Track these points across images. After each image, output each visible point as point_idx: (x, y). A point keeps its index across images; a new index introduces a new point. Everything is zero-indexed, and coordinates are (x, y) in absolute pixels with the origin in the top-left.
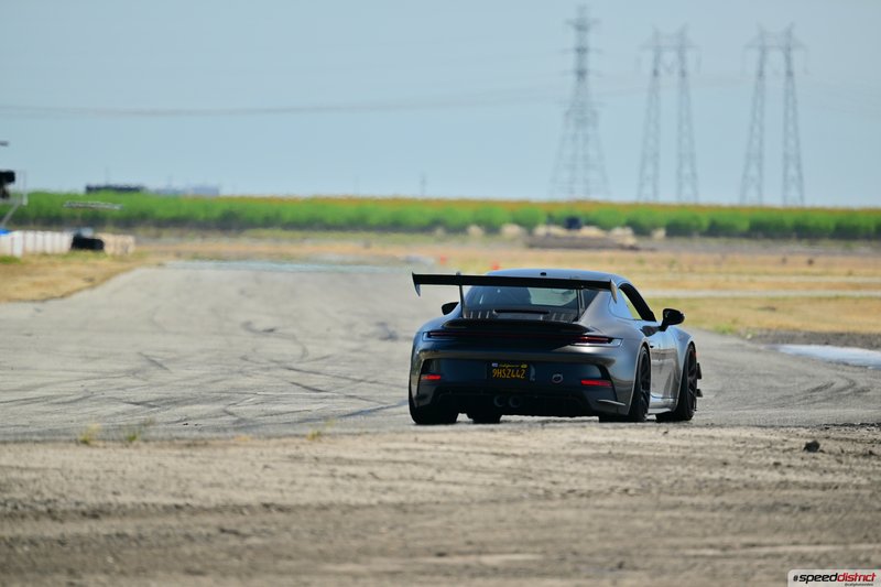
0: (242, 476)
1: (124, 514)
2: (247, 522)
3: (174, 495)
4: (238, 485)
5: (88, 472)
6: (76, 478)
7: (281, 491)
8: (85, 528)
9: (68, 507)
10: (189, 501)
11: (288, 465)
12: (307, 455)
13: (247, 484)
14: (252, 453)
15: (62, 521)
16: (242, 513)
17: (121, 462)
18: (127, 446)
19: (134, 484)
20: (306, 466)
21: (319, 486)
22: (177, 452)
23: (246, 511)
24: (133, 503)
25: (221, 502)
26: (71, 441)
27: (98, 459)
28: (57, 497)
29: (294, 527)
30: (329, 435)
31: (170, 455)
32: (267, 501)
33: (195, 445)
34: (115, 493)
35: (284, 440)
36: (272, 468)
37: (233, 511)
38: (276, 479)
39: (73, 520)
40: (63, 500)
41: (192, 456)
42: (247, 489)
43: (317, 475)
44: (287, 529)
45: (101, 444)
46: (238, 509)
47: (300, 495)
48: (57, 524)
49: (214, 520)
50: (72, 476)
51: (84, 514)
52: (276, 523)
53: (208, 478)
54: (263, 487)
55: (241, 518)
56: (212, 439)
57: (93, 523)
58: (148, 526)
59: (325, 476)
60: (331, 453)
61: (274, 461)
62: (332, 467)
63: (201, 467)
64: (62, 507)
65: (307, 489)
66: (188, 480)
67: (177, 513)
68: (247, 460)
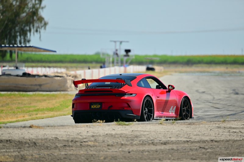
0: (204, 132)
1: (173, 143)
2: (207, 145)
3: (186, 138)
4: (204, 135)
5: (162, 132)
6: (159, 133)
7: (216, 136)
8: (163, 147)
9: (157, 142)
10: (190, 139)
11: (217, 129)
12: (222, 126)
13: (205, 135)
14: (207, 126)
15: (156, 146)
16: (205, 143)
17: (171, 129)
18: (172, 125)
19: (175, 135)
20: (222, 129)
21: (226, 135)
22: (186, 126)
23: (206, 142)
24: (175, 140)
25: (199, 140)
26: (157, 123)
27: (165, 128)
28: (154, 139)
29: (220, 146)
30: (227, 121)
31: (184, 127)
32: (212, 139)
33: (191, 124)
34: (170, 138)
35: (215, 122)
36: (213, 130)
37: (203, 142)
38: (214, 133)
39: (159, 145)
40: (156, 140)
41: (190, 127)
42: (206, 136)
43: (225, 132)
44: (218, 147)
45: (165, 124)
46: (204, 142)
47: (220, 137)
48: (155, 146)
49: (198, 145)
50: (158, 133)
51: (162, 143)
52: (215, 145)
53: (195, 133)
54: (210, 135)
55: (205, 144)
56: (195, 122)
57: (164, 146)
58: (180, 146)
59: (227, 132)
60: (228, 126)
61: (213, 128)
62: (229, 130)
63: (193, 130)
64: (156, 142)
65: (223, 136)
66: (190, 134)
67: (188, 143)
68: (206, 128)
